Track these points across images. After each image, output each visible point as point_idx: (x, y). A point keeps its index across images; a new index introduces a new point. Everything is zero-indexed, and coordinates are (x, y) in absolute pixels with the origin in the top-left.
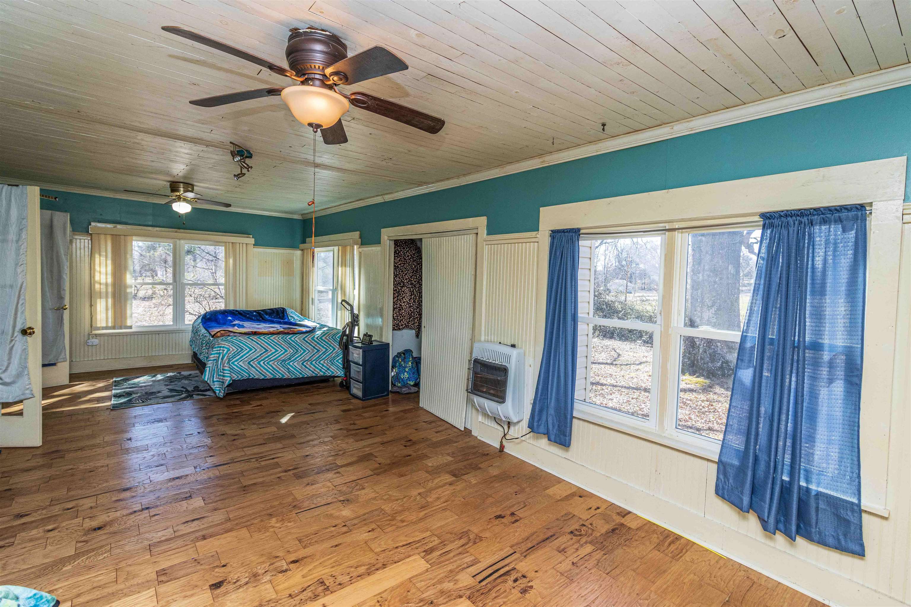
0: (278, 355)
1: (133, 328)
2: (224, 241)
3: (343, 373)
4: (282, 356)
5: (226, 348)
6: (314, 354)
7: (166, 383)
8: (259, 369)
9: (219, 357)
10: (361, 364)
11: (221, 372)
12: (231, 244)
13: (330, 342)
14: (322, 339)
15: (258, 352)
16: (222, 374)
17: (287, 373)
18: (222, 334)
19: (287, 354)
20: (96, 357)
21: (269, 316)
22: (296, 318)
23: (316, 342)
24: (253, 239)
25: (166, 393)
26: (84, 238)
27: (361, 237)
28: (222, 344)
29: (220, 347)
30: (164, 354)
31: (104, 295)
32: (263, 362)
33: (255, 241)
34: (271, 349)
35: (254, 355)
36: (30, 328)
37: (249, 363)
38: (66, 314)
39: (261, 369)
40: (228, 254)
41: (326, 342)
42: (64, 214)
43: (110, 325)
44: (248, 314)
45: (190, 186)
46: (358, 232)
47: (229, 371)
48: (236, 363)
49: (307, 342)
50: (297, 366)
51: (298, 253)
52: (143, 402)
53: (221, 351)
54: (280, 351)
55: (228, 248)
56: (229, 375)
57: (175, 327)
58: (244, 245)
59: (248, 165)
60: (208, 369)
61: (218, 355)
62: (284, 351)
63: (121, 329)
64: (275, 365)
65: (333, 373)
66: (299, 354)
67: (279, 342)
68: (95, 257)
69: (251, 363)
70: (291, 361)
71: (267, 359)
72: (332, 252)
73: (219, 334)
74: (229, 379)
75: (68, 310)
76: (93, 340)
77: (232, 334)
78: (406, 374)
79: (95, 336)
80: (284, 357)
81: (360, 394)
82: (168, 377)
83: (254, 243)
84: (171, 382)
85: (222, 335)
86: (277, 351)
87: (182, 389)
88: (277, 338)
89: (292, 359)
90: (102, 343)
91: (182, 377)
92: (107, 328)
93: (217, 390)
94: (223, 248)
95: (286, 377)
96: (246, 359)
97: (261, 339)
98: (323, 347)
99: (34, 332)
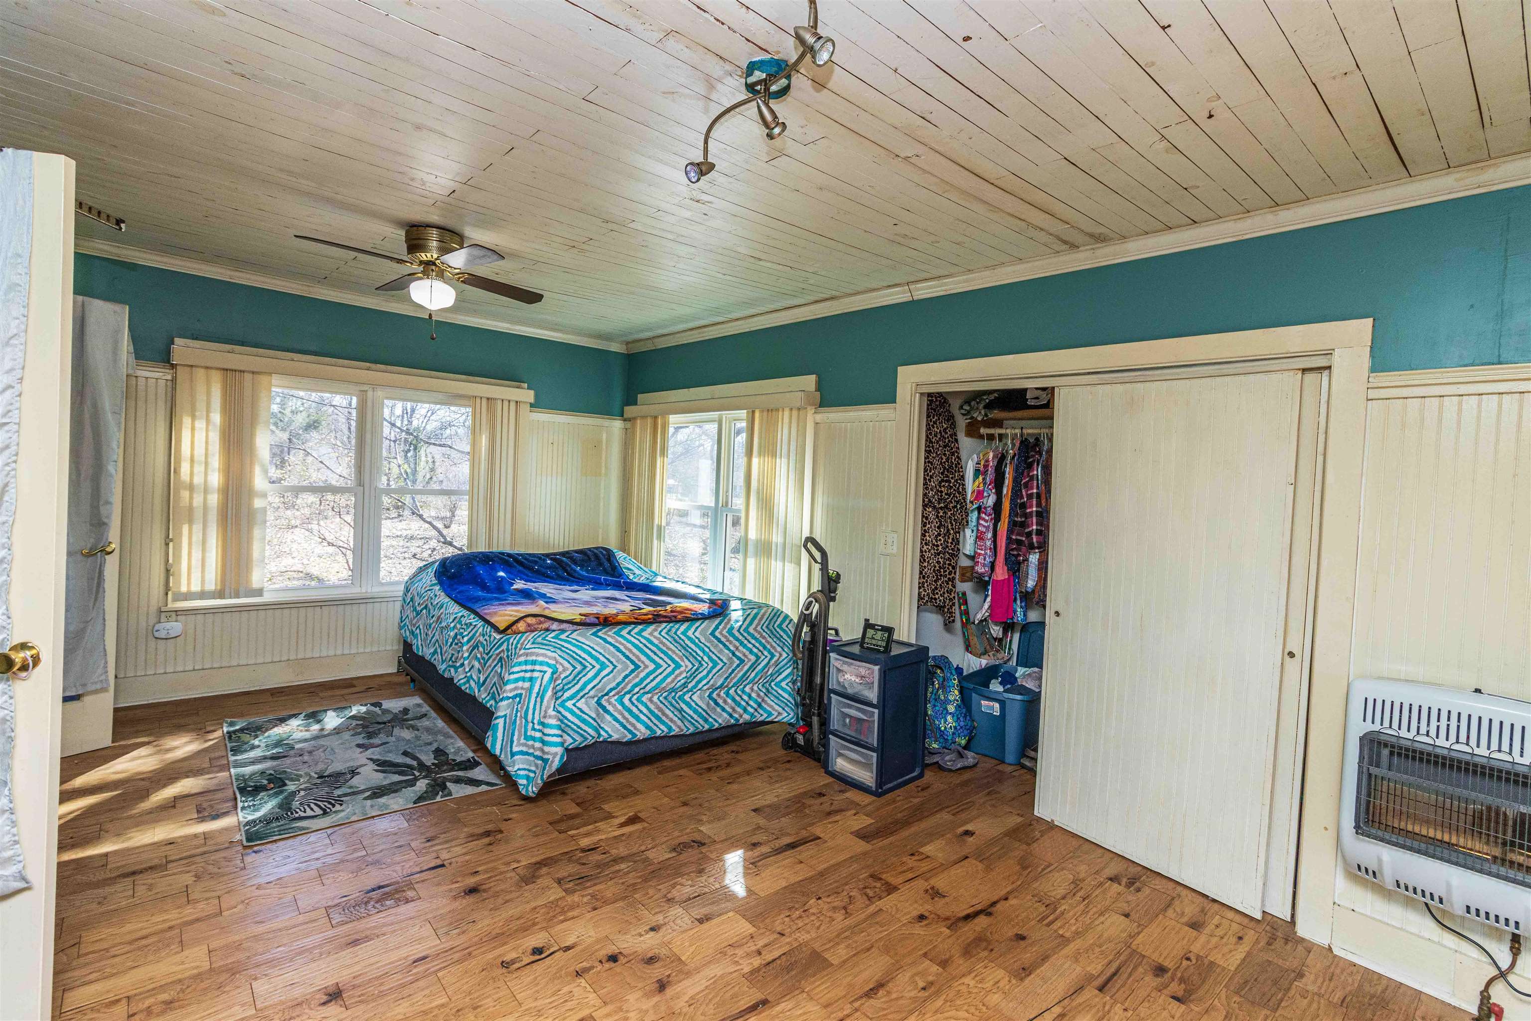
0: (660, 677)
1: (265, 594)
2: (471, 393)
3: (792, 714)
4: (669, 680)
5: (549, 665)
6: (733, 671)
7: (360, 740)
8: (619, 717)
9: (530, 690)
10: (875, 702)
11: (534, 729)
12: (484, 402)
13: (764, 638)
14: (749, 633)
15: (619, 672)
16: (538, 735)
17: (679, 723)
18: (529, 625)
19: (681, 673)
20: (175, 664)
21: (582, 566)
22: (637, 572)
23: (737, 640)
24: (532, 392)
25: (370, 776)
26: (157, 375)
27: (819, 387)
28: (537, 655)
29: (534, 663)
30: (331, 653)
31: (198, 514)
32: (628, 696)
33: (536, 396)
34: (647, 662)
35: (610, 682)
36: (23, 646)
37: (599, 703)
38: (111, 566)
39: (624, 717)
40: (478, 423)
41: (756, 639)
42: (117, 307)
43: (211, 586)
44: (536, 563)
45: (457, 238)
46: (813, 377)
47: (560, 728)
48: (569, 704)
49: (719, 641)
50: (700, 703)
51: (617, 425)
52: (325, 813)
53: (536, 674)
54: (665, 666)
55: (478, 410)
56: (559, 740)
57: (355, 591)
58: (513, 405)
59: (775, 117)
60: (501, 722)
61: (527, 685)
62: (673, 666)
63: (237, 596)
64: (655, 704)
65: (770, 714)
66: (705, 672)
67: (664, 645)
68: (181, 423)
69: (603, 702)
70: (688, 691)
71: (637, 690)
72: (716, 425)
73: (521, 626)
74: (559, 750)
75: (115, 556)
76: (168, 625)
77: (555, 626)
78: (949, 718)
79: (174, 614)
80: (672, 681)
81: (867, 777)
82: (353, 717)
83: (532, 401)
84: (370, 736)
85: (531, 629)
86: (660, 666)
87: (408, 761)
88: (656, 634)
89: (690, 686)
90: (191, 632)
91: (388, 717)
92: (202, 595)
93: (522, 777)
94: (469, 410)
95: (676, 731)
96: (592, 693)
97: (622, 637)
98: (751, 652)
99: (36, 660)
